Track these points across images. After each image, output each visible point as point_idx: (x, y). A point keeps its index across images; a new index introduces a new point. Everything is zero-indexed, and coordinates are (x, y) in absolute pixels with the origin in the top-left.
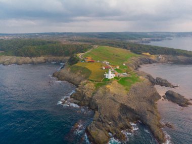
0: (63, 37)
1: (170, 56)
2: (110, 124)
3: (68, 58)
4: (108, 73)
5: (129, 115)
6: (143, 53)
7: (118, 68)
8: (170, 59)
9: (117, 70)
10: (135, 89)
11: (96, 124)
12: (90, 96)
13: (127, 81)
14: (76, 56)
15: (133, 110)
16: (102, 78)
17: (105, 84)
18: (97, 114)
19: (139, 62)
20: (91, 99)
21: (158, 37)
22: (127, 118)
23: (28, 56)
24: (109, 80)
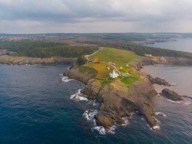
0: (70, 39)
1: (172, 58)
2: (113, 113)
3: (76, 59)
4: (112, 73)
5: (129, 107)
6: (146, 55)
7: (121, 68)
8: (171, 61)
9: (120, 70)
10: (135, 87)
11: (102, 113)
12: (97, 92)
13: (128, 79)
14: (84, 57)
15: (132, 102)
16: (107, 77)
17: (109, 82)
18: (103, 105)
19: (141, 63)
20: (98, 94)
21: (164, 38)
22: (127, 109)
23: (40, 57)
24: (113, 79)
